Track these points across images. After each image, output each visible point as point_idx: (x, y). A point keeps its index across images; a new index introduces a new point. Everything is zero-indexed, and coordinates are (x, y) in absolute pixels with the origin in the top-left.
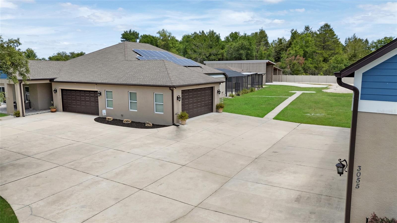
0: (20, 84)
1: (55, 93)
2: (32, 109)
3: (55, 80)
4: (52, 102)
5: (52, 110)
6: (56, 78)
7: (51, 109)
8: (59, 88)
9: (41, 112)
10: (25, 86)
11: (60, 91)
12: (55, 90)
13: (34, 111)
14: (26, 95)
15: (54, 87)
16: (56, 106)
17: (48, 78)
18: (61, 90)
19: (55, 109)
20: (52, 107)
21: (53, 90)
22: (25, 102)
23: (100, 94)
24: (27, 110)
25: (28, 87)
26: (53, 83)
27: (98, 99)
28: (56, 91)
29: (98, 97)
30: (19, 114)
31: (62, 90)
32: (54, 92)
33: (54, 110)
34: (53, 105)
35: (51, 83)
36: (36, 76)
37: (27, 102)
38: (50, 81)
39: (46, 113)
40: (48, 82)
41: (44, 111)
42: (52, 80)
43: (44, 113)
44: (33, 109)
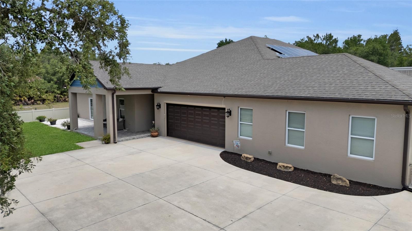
0: (113, 94)
1: (158, 109)
2: (126, 130)
3: (159, 91)
4: (154, 122)
5: (152, 134)
6: (161, 87)
7: (152, 132)
8: (164, 101)
9: (138, 136)
10: (119, 98)
11: (165, 107)
12: (159, 104)
13: (129, 134)
14: (121, 110)
15: (158, 99)
16: (158, 128)
17: (150, 86)
18: (166, 104)
19: (157, 132)
20: (153, 129)
21: (156, 104)
22: (118, 120)
23: (230, 113)
24: (120, 131)
25: (123, 99)
26: (155, 94)
27: (225, 122)
28: (159, 106)
29: (225, 118)
30: (108, 139)
31: (168, 105)
32: (157, 107)
33: (156, 134)
34: (154, 126)
35: (154, 94)
36: (135, 83)
37: (121, 120)
38: (152, 92)
39: (145, 137)
40: (149, 92)
41: (142, 135)
42: (155, 90)
43: (142, 137)
44: (128, 130)
